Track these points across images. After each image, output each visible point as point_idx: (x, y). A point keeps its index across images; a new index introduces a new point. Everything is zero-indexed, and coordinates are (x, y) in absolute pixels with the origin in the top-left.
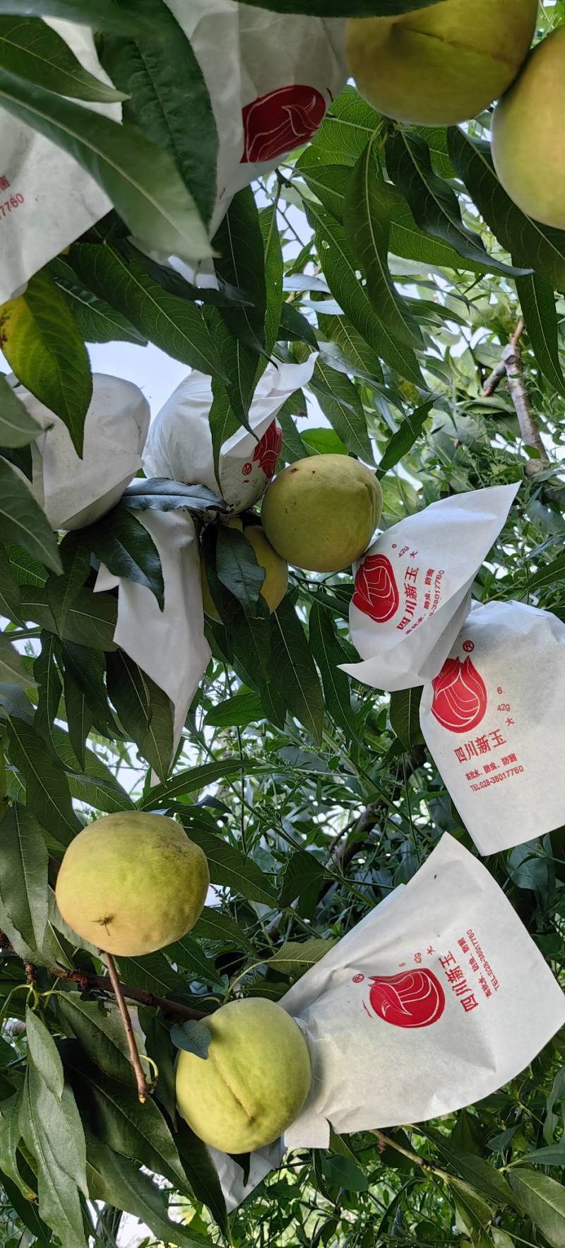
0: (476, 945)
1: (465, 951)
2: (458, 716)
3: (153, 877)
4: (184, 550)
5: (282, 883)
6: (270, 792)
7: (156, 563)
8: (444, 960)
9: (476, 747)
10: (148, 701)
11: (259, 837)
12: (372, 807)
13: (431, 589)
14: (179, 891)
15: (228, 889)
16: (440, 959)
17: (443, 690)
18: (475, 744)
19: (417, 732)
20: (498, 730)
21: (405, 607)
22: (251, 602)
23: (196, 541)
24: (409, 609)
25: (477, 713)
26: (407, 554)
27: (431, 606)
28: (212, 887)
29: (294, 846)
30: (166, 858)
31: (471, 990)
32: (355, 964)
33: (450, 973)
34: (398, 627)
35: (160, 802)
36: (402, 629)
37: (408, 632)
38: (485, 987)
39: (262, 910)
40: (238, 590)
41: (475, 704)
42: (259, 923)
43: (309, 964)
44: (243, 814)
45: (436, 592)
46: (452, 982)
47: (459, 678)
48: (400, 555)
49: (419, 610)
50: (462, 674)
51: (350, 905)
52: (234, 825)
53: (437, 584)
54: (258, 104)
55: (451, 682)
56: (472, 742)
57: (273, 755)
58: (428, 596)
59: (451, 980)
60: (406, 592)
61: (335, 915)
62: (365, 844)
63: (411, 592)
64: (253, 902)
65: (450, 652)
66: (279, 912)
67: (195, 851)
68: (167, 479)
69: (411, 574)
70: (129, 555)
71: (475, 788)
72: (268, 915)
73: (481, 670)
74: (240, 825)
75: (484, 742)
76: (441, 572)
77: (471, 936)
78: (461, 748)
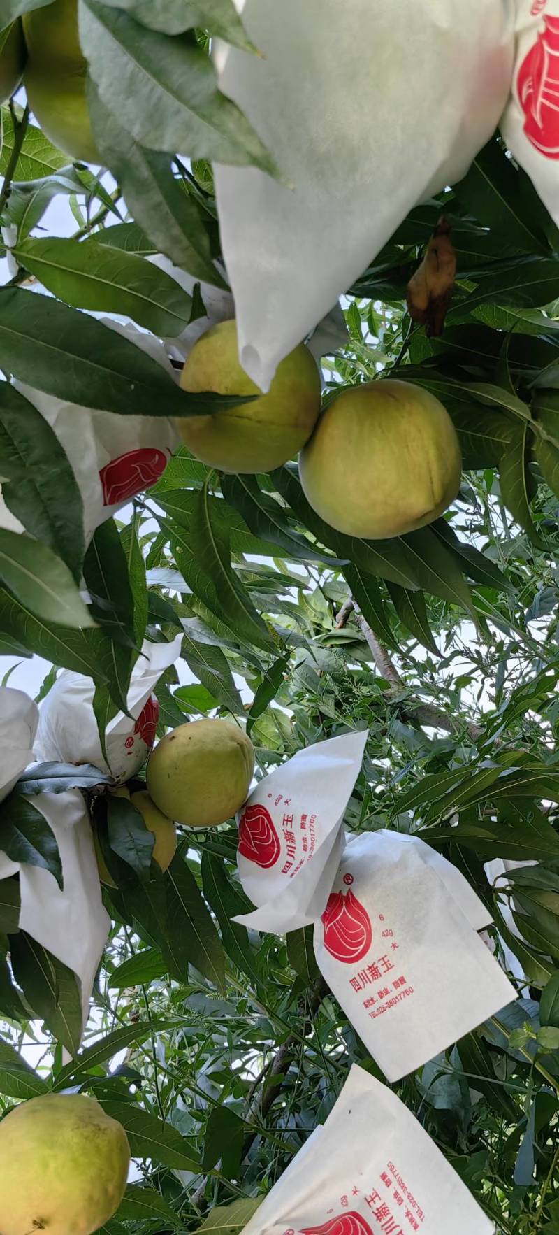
0: (398, 1177)
1: (388, 1186)
2: (347, 946)
3: (74, 1161)
4: (77, 826)
5: (203, 1144)
6: (182, 1046)
7: (53, 845)
8: (369, 1199)
9: (369, 975)
10: (54, 978)
11: (175, 1099)
12: (286, 1046)
13: (307, 832)
14: (101, 1170)
15: (149, 1160)
16: (366, 1199)
17: (331, 924)
18: (367, 972)
19: (314, 969)
20: (386, 956)
21: (286, 851)
22: (145, 867)
23: (87, 815)
24: (290, 853)
25: (364, 943)
26: (282, 801)
27: (308, 848)
28: (133, 1160)
29: (211, 1102)
30: (86, 1138)
31: (398, 1226)
32: (285, 1219)
33: (376, 1212)
34: (283, 871)
35: (72, 1078)
36: (286, 872)
37: (292, 875)
38: (412, 1220)
39: (186, 1178)
40: (131, 857)
41: (361, 933)
42: (185, 1193)
43: (239, 1227)
44: (156, 1074)
45: (312, 835)
46: (380, 1220)
47: (344, 911)
48: (276, 803)
49: (299, 854)
50: (346, 906)
51: (276, 1156)
52: (147, 1089)
53: (311, 828)
54: (112, 465)
55: (337, 916)
56: (364, 971)
57: (181, 1006)
58: (305, 839)
59: (379, 1219)
60: (286, 838)
61: (262, 1169)
62: (284, 1086)
63: (289, 836)
64: (175, 1170)
65: (333, 887)
66: (204, 1178)
67: (113, 1126)
68: (57, 762)
69: (287, 820)
70: (26, 840)
71: (374, 1015)
72: (193, 1182)
73: (363, 901)
74: (155, 1088)
75: (375, 969)
76: (314, 817)
77: (392, 1168)
78: (355, 978)
